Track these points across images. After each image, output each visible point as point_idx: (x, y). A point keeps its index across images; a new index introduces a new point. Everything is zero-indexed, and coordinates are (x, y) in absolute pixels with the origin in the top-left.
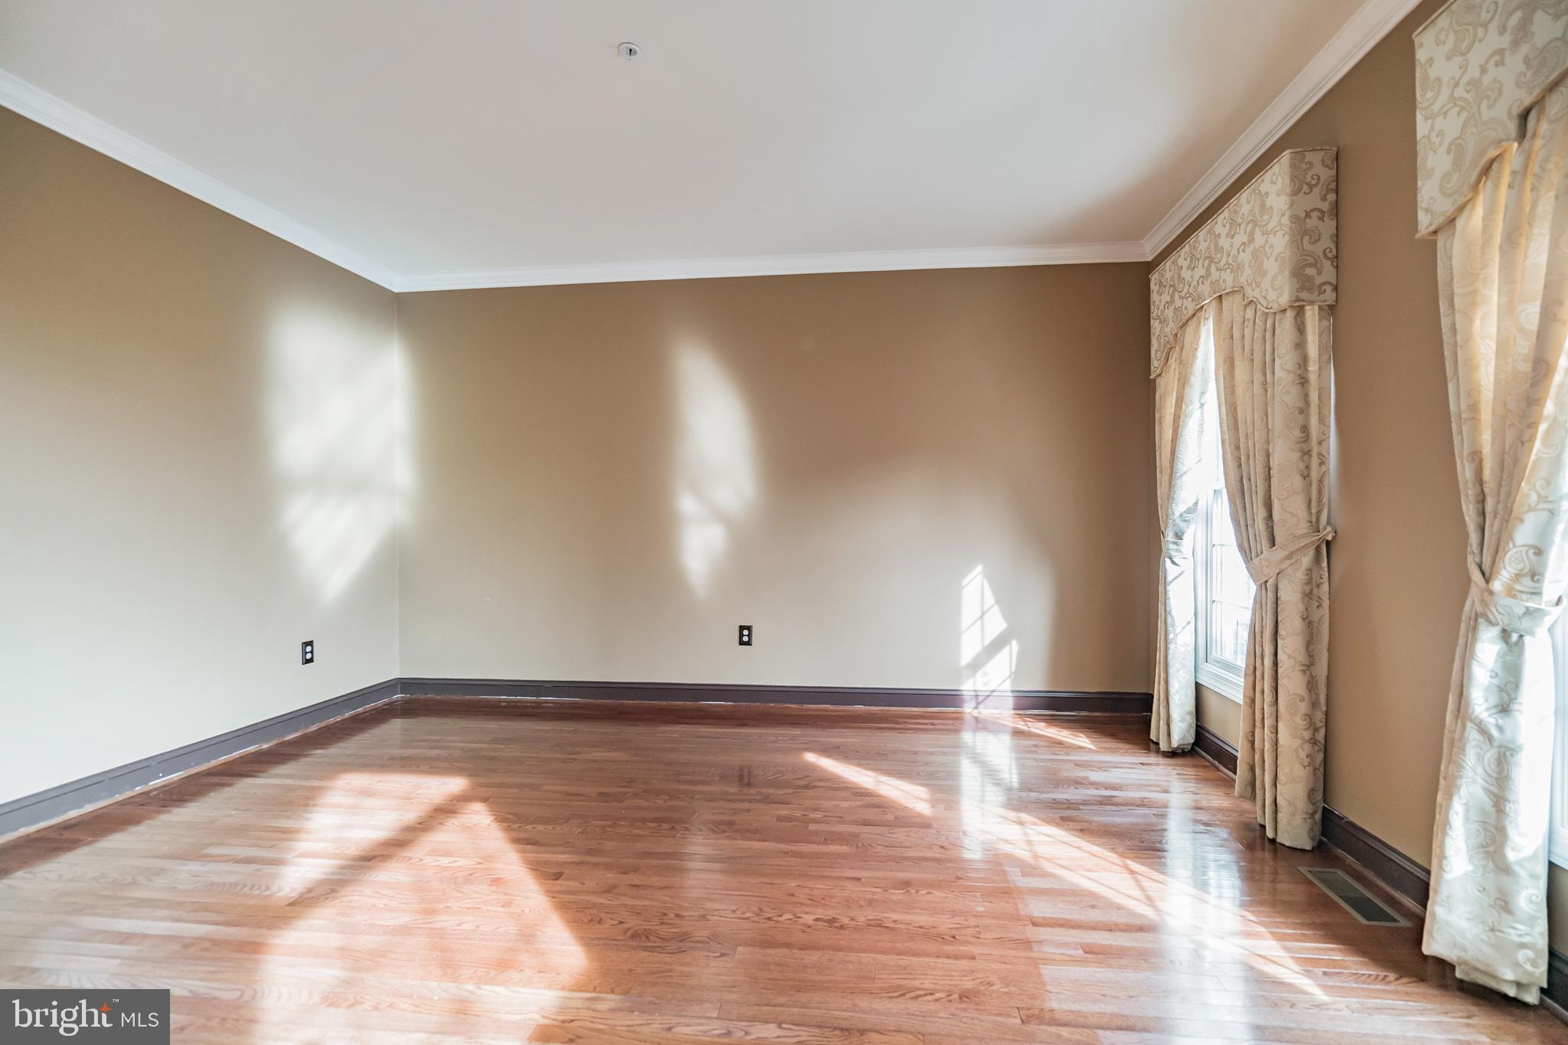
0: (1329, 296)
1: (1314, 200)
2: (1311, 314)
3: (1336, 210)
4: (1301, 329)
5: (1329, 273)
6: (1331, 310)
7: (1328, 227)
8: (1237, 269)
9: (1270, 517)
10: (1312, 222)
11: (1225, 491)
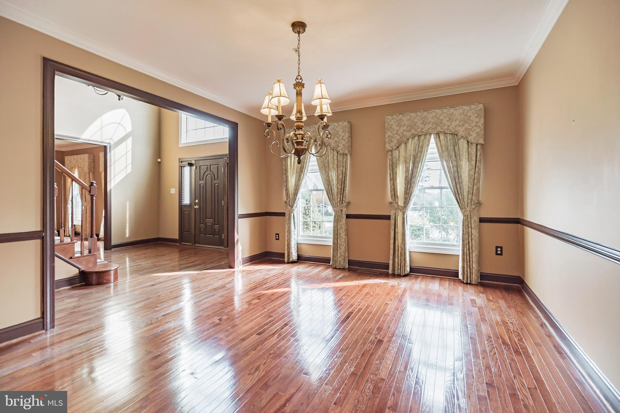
0: (93, 172)
1: (91, 160)
2: (91, 174)
3: (94, 162)
4: (89, 175)
5: (93, 169)
6: (93, 174)
7: (93, 164)
8: (81, 165)
9: (85, 198)
10: (91, 163)
11: (79, 195)
